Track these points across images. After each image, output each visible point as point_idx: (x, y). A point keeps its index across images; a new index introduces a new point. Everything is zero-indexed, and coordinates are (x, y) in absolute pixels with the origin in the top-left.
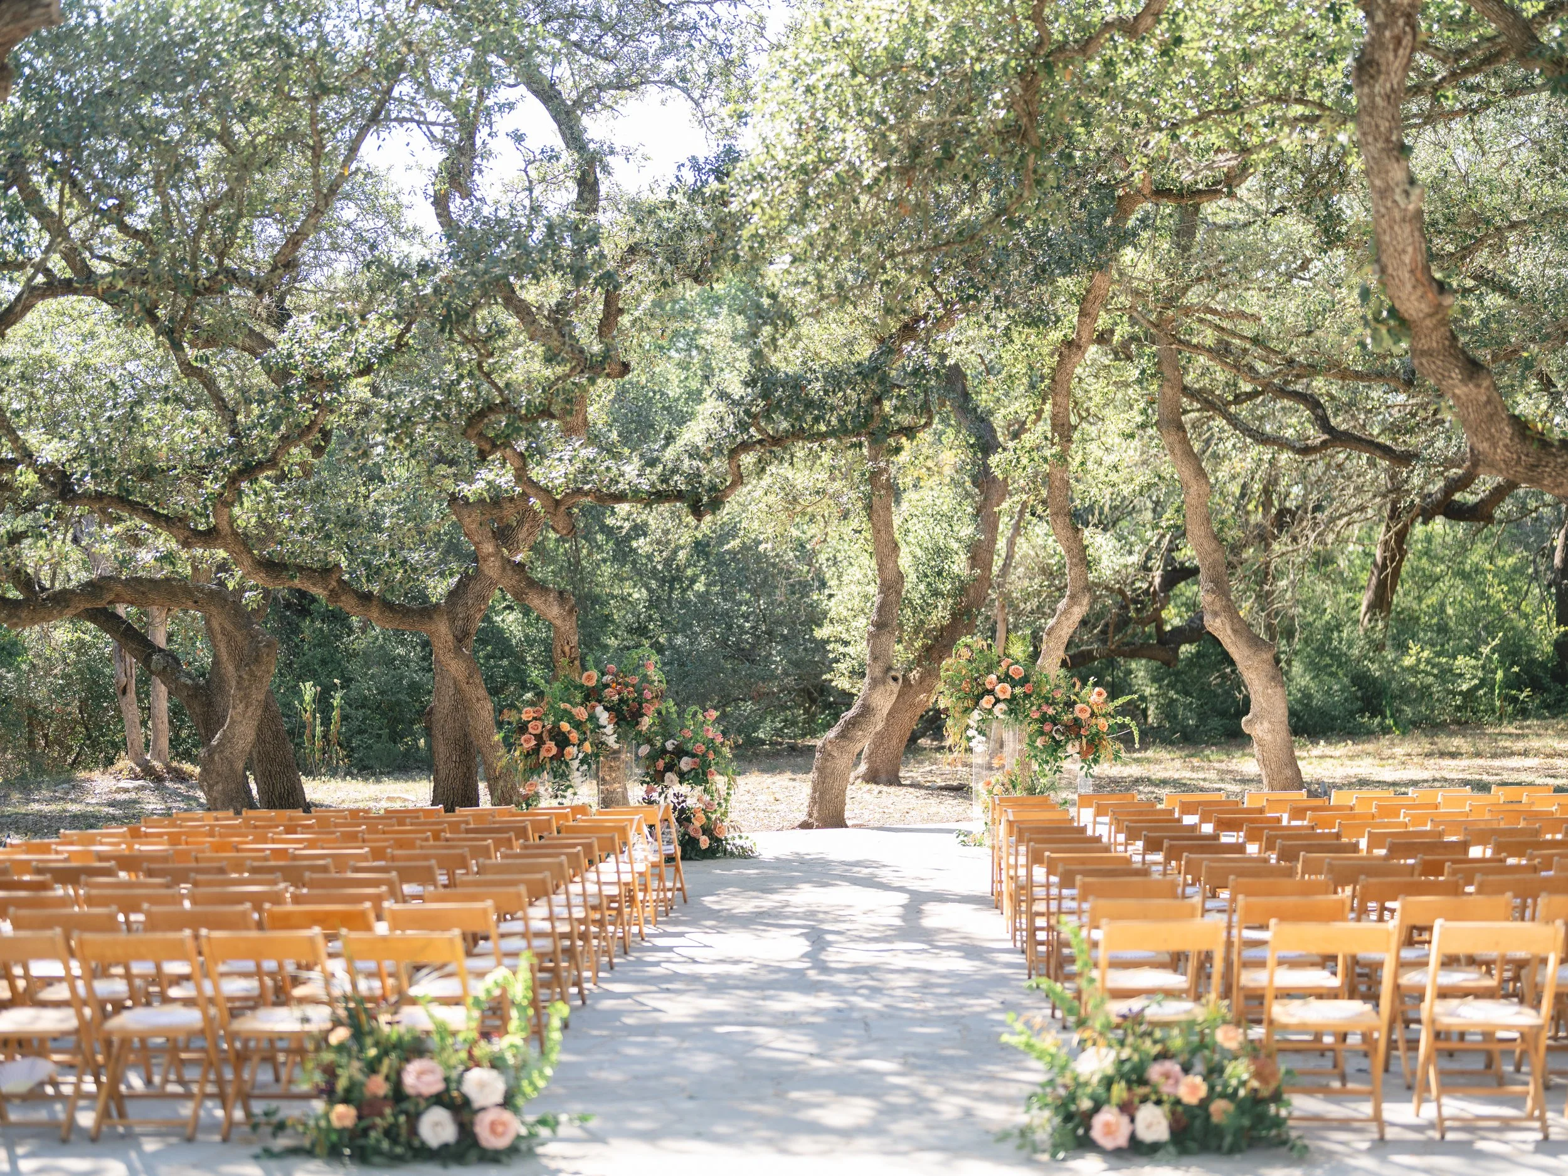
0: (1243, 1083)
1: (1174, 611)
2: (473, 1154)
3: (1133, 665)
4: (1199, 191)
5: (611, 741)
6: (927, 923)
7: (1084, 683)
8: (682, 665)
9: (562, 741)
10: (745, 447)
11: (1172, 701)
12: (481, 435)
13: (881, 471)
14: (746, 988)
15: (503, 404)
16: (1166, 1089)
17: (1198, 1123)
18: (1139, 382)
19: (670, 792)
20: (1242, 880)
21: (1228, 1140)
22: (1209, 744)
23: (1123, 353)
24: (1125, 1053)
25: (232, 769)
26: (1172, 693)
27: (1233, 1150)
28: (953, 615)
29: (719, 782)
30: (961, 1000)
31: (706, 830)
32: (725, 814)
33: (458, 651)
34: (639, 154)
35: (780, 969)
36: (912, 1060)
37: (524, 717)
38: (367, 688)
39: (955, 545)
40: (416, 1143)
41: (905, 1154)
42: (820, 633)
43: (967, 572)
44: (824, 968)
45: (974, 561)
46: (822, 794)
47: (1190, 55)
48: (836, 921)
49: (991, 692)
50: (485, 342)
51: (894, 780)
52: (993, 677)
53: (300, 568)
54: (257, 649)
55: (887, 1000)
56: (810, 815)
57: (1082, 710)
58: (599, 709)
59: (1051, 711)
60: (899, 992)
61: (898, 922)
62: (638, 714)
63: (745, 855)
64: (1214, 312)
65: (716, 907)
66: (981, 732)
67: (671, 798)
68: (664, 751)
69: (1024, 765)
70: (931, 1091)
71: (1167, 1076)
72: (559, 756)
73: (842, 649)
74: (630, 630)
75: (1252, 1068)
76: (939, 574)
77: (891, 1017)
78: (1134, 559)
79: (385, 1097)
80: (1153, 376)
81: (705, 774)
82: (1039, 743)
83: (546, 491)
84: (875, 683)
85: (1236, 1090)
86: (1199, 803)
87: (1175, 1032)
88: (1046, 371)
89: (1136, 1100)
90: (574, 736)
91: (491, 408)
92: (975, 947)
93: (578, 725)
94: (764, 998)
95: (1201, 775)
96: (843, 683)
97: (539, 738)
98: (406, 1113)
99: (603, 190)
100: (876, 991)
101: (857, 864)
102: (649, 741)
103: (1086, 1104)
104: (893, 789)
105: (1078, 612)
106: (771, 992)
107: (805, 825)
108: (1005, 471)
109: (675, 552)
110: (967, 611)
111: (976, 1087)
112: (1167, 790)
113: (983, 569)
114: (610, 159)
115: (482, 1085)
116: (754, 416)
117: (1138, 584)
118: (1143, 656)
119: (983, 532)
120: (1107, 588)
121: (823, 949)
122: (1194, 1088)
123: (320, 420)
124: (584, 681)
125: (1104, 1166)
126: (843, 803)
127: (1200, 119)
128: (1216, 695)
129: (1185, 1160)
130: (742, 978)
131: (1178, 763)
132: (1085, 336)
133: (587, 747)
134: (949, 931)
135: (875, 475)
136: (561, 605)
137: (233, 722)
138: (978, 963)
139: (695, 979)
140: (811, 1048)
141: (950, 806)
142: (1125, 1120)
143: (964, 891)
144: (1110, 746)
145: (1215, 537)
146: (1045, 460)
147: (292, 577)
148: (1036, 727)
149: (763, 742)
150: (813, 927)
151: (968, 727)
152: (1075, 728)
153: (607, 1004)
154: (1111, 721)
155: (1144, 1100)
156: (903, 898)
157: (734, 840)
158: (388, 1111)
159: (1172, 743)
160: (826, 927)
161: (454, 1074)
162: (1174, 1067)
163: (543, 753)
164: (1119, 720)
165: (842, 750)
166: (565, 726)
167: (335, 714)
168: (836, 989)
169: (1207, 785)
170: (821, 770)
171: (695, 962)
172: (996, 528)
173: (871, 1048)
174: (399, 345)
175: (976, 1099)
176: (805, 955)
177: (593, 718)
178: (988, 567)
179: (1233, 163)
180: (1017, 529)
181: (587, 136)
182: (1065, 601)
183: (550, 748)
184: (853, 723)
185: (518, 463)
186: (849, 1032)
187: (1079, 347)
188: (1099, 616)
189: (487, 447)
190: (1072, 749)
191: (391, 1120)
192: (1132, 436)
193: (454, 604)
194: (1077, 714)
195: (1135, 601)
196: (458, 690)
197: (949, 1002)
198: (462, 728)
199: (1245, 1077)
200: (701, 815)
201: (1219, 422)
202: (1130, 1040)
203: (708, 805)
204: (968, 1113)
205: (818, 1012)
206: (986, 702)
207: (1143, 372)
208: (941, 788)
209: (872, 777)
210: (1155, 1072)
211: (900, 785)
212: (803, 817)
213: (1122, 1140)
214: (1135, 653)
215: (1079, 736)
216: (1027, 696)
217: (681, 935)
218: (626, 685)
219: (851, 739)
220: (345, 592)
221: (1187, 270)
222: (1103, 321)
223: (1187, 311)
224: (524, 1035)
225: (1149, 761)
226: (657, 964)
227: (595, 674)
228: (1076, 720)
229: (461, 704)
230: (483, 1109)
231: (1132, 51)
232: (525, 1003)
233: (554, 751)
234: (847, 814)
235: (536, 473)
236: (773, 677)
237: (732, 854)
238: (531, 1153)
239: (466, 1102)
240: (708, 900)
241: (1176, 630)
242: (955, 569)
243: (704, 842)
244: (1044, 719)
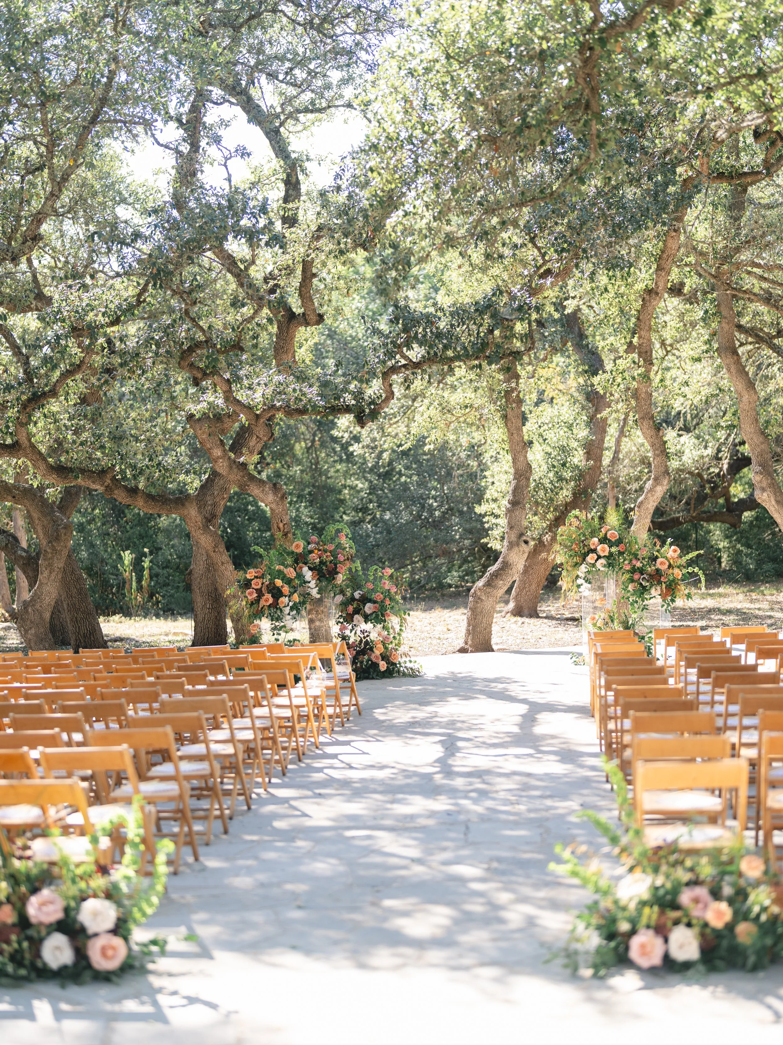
0: (764, 909)
1: (740, 488)
2: (87, 975)
3: (712, 527)
4: (745, 173)
5: (314, 593)
6: (538, 730)
7: (663, 543)
8: (389, 532)
9: (277, 593)
10: (394, 369)
11: (739, 552)
12: (192, 365)
13: (513, 390)
14: (381, 793)
15: (206, 342)
16: (696, 912)
17: (725, 943)
18: (703, 319)
19: (358, 630)
20: (769, 713)
21: (752, 959)
22: (764, 582)
23: (691, 299)
24: (659, 881)
25: (41, 617)
26: (739, 546)
27: (755, 968)
28: (574, 494)
29: (394, 621)
30: (549, 802)
31: (384, 657)
32: (399, 644)
33: (205, 528)
34: (328, 160)
35: (415, 774)
36: (495, 865)
37: (248, 576)
38: (169, 554)
39: (574, 444)
40: (39, 964)
41: (467, 968)
42: (479, 510)
43: (584, 463)
44: (448, 772)
45: (589, 455)
46: (474, 627)
47: (719, 25)
48: (470, 729)
49: (594, 551)
50: (190, 293)
51: (534, 614)
52: (596, 540)
53: (83, 471)
54: (57, 530)
55: (489, 803)
56: (466, 643)
57: (662, 563)
58: (305, 569)
59: (639, 564)
60: (502, 795)
61: (516, 730)
62: (334, 572)
63: (413, 675)
64: (758, 266)
65: (382, 718)
66: (587, 581)
67: (358, 632)
68: (353, 599)
69: (619, 604)
70: (504, 897)
71: (696, 901)
72: (275, 605)
73: (494, 521)
74: (356, 510)
75: (773, 895)
76: (564, 465)
77: (489, 820)
78: (710, 452)
79: (14, 925)
80: (714, 314)
81: (383, 615)
82: (631, 587)
83: (249, 408)
84: (512, 545)
85: (758, 916)
86: (747, 636)
87: (704, 860)
88: (633, 312)
89: (669, 923)
90: (286, 589)
91: (197, 345)
92: (570, 751)
93: (289, 582)
94: (392, 802)
95: (757, 606)
96: (495, 545)
97: (260, 593)
98: (30, 939)
99: (303, 188)
100: (483, 794)
101: (496, 680)
102: (342, 592)
103: (624, 927)
104: (533, 621)
105: (660, 491)
106: (401, 796)
107: (463, 650)
108: (605, 388)
109: (382, 452)
110: (585, 492)
111: (542, 894)
112: (732, 617)
113: (595, 461)
114: (307, 164)
115: (95, 914)
116: (399, 347)
117: (712, 470)
118: (717, 521)
119: (594, 434)
120: (691, 473)
121: (453, 755)
122: (720, 914)
123: (87, 360)
124: (293, 548)
125: (640, 984)
126: (490, 633)
127: (729, 83)
128: (769, 547)
129: (715, 977)
130: (382, 782)
131: (741, 597)
132: (661, 285)
133: (296, 598)
134: (553, 737)
135: (508, 393)
136: (275, 494)
137: (41, 584)
138: (569, 766)
139: (345, 783)
140: (415, 853)
141: (571, 632)
142: (659, 941)
143: (570, 701)
144: (683, 589)
145: (763, 433)
146: (634, 378)
147: (77, 477)
148: (627, 576)
149: (450, 586)
150: (449, 735)
151: (577, 577)
152: (657, 577)
153: (270, 808)
154: (684, 571)
155: (676, 922)
156: (523, 709)
157: (404, 663)
158: (14, 937)
159: (736, 582)
160: (460, 734)
161: (73, 904)
162: (702, 892)
163: (262, 603)
164: (690, 570)
165: (488, 595)
166: (279, 582)
167: (146, 573)
168: (452, 792)
169: (760, 613)
170: (473, 610)
171: (351, 767)
172: (605, 432)
173: (465, 852)
174: (139, 302)
175: (541, 907)
176: (437, 761)
177: (300, 576)
178: (599, 459)
179: (760, 121)
180: (622, 433)
181: (290, 148)
182: (650, 482)
183: (268, 599)
184: (496, 575)
185: (225, 388)
186: (452, 835)
187: (657, 294)
188: (683, 493)
189: (199, 375)
190: (655, 592)
191: (16, 945)
192: (699, 360)
193: (205, 495)
194: (658, 566)
195: (709, 482)
196: (208, 556)
197: (538, 804)
198: (212, 584)
199: (767, 902)
200: (380, 646)
201: (767, 351)
202: (664, 868)
203: (386, 638)
204: (531, 922)
205: (432, 814)
206: (591, 558)
207: (706, 312)
208: (567, 619)
209: (518, 612)
210: (685, 898)
211: (538, 617)
212: (460, 643)
213: (656, 960)
214: (711, 518)
215: (660, 583)
216: (621, 553)
217: (348, 743)
218: (325, 551)
219: (495, 587)
220: (117, 487)
221: (738, 235)
222: (675, 275)
223: (738, 266)
224: (135, 867)
225: (720, 595)
226: (320, 770)
227: (302, 543)
228: (657, 570)
229: (211, 567)
230: (96, 935)
231: (671, 24)
232: (137, 840)
233: (271, 601)
234: (493, 642)
235: (242, 396)
236: (453, 540)
237: (404, 675)
238: (144, 971)
239: (83, 929)
240: (379, 714)
241: (741, 501)
242: (576, 461)
243: (383, 666)
244: (633, 570)
